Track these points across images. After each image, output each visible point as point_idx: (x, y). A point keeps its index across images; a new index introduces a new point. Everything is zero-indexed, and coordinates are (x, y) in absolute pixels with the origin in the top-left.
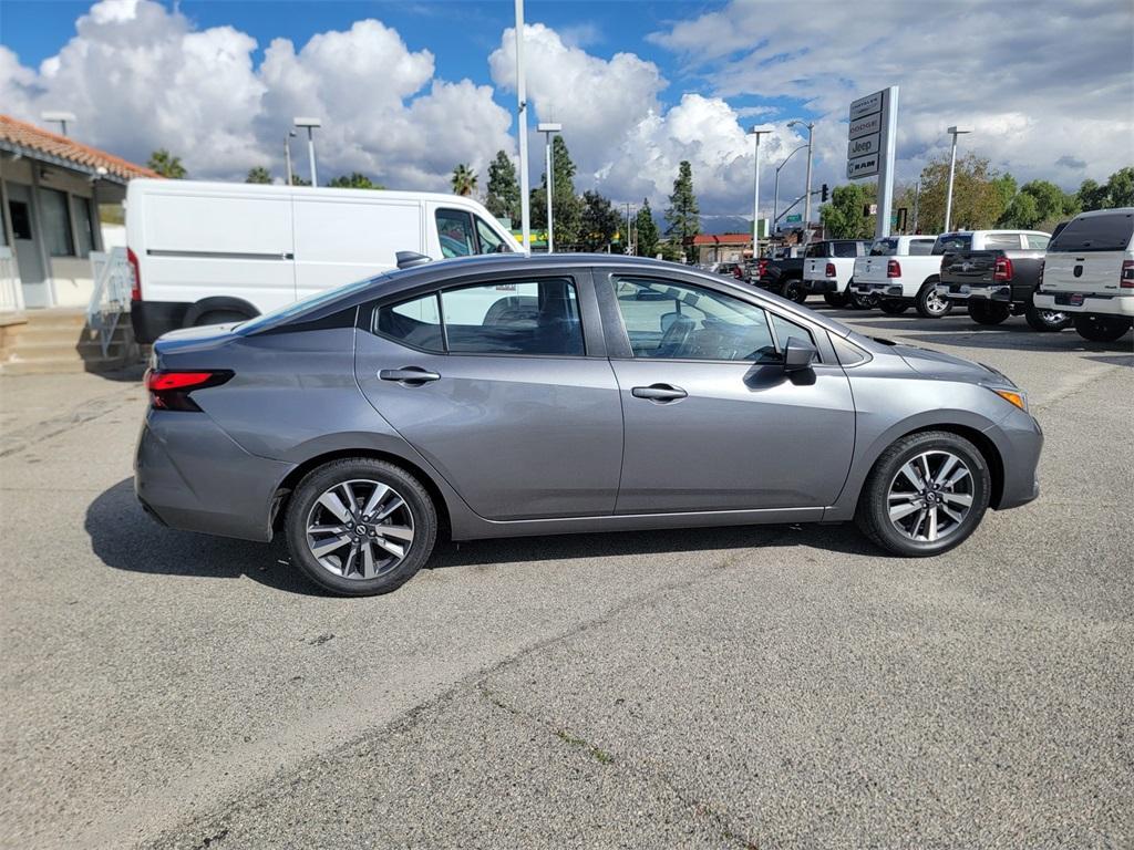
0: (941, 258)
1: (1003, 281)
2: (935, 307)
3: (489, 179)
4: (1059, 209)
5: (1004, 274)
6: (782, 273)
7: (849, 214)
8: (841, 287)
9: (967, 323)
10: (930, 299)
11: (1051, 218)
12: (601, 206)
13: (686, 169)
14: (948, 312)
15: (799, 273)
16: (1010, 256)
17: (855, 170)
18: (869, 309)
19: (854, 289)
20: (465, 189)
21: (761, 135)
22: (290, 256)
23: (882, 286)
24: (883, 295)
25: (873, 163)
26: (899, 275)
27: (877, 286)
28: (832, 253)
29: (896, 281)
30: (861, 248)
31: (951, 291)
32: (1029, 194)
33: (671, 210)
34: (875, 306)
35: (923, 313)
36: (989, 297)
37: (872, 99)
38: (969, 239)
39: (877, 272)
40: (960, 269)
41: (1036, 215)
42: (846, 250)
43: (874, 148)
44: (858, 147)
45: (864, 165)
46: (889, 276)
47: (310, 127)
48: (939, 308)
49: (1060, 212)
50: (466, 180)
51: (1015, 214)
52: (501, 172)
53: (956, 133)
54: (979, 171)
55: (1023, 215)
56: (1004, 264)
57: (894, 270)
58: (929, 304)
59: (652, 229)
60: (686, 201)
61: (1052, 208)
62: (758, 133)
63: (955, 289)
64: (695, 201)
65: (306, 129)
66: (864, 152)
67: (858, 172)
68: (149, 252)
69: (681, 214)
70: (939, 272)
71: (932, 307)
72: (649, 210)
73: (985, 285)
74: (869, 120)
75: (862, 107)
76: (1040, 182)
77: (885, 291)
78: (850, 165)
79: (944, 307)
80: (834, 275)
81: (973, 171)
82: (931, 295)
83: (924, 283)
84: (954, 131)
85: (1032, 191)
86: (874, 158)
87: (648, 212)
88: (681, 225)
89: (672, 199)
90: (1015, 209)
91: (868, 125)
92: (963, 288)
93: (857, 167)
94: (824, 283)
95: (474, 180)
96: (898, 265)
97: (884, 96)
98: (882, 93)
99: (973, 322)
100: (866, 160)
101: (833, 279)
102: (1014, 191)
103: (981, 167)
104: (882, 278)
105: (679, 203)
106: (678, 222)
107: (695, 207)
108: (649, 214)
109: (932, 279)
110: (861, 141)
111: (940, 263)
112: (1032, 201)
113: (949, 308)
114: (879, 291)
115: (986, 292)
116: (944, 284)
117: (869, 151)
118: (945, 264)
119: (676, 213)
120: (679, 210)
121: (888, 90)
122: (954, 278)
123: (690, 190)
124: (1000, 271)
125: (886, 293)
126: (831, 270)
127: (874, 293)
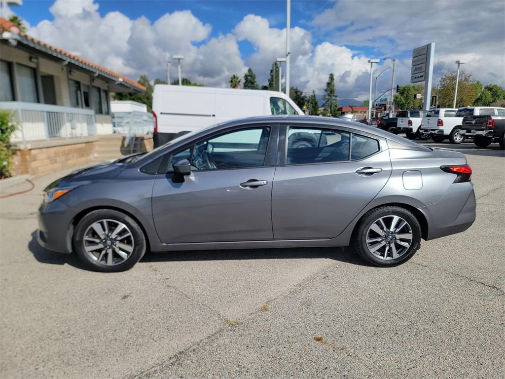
0: (462, 118)
1: (490, 128)
2: (458, 139)
3: (244, 81)
4: (501, 97)
5: (491, 126)
6: (387, 124)
7: (407, 98)
8: (415, 130)
9: (473, 146)
10: (456, 136)
11: (498, 101)
12: (299, 94)
13: (332, 77)
14: (463, 142)
15: (395, 124)
16: (493, 118)
17: (414, 79)
18: (426, 140)
19: (421, 131)
20: (236, 85)
21: (373, 64)
22: (214, 116)
23: (435, 130)
24: (435, 134)
25: (422, 76)
26: (442, 125)
27: (432, 130)
28: (409, 116)
29: (441, 128)
30: (421, 113)
31: (467, 132)
32: (488, 90)
33: (325, 96)
34: (429, 139)
35: (452, 142)
36: (484, 135)
37: (423, 48)
38: (473, 110)
39: (432, 124)
40: (472, 123)
41: (491, 100)
42: (415, 114)
43: (423, 69)
44: (416, 69)
45: (418, 77)
46: (438, 126)
47: (179, 59)
48: (459, 140)
49: (502, 98)
50: (236, 82)
51: (482, 100)
52: (249, 78)
53: (459, 64)
54: (466, 80)
55: (485, 99)
56: (491, 121)
57: (440, 123)
58: (455, 138)
59: (316, 104)
60: (332, 91)
61: (498, 96)
62: (372, 63)
63: (469, 131)
64: (336, 91)
65: (177, 60)
66: (418, 71)
67: (416, 80)
68: (161, 113)
69: (329, 97)
70: (461, 124)
71: (456, 139)
72: (315, 95)
73: (482, 130)
74: (421, 57)
75: (418, 52)
76: (493, 85)
77: (436, 132)
78: (412, 77)
79: (461, 139)
80: (412, 125)
81: (463, 80)
82: (456, 134)
83: (454, 129)
84: (458, 62)
85: (489, 89)
86: (423, 74)
87: (314, 96)
88: (329, 102)
89: (326, 90)
90: (481, 97)
91: (420, 60)
92: (472, 131)
93: (415, 78)
94: (407, 128)
95: (239, 82)
96: (442, 121)
97: (428, 47)
98: (427, 45)
99: (476, 146)
100: (420, 75)
101: (411, 127)
102: (481, 88)
103: (467, 78)
104: (435, 126)
105: (329, 92)
106: (328, 101)
107: (336, 94)
108: (315, 97)
109: (457, 128)
110: (417, 67)
111: (462, 121)
112: (490, 93)
113: (464, 140)
114: (433, 132)
115: (483, 133)
116: (463, 129)
117: (421, 71)
118: (464, 121)
119: (327, 97)
120: (329, 95)
121: (430, 44)
122: (468, 127)
123: (333, 87)
124: (489, 124)
125: (437, 133)
126: (410, 123)
127: (431, 133)
